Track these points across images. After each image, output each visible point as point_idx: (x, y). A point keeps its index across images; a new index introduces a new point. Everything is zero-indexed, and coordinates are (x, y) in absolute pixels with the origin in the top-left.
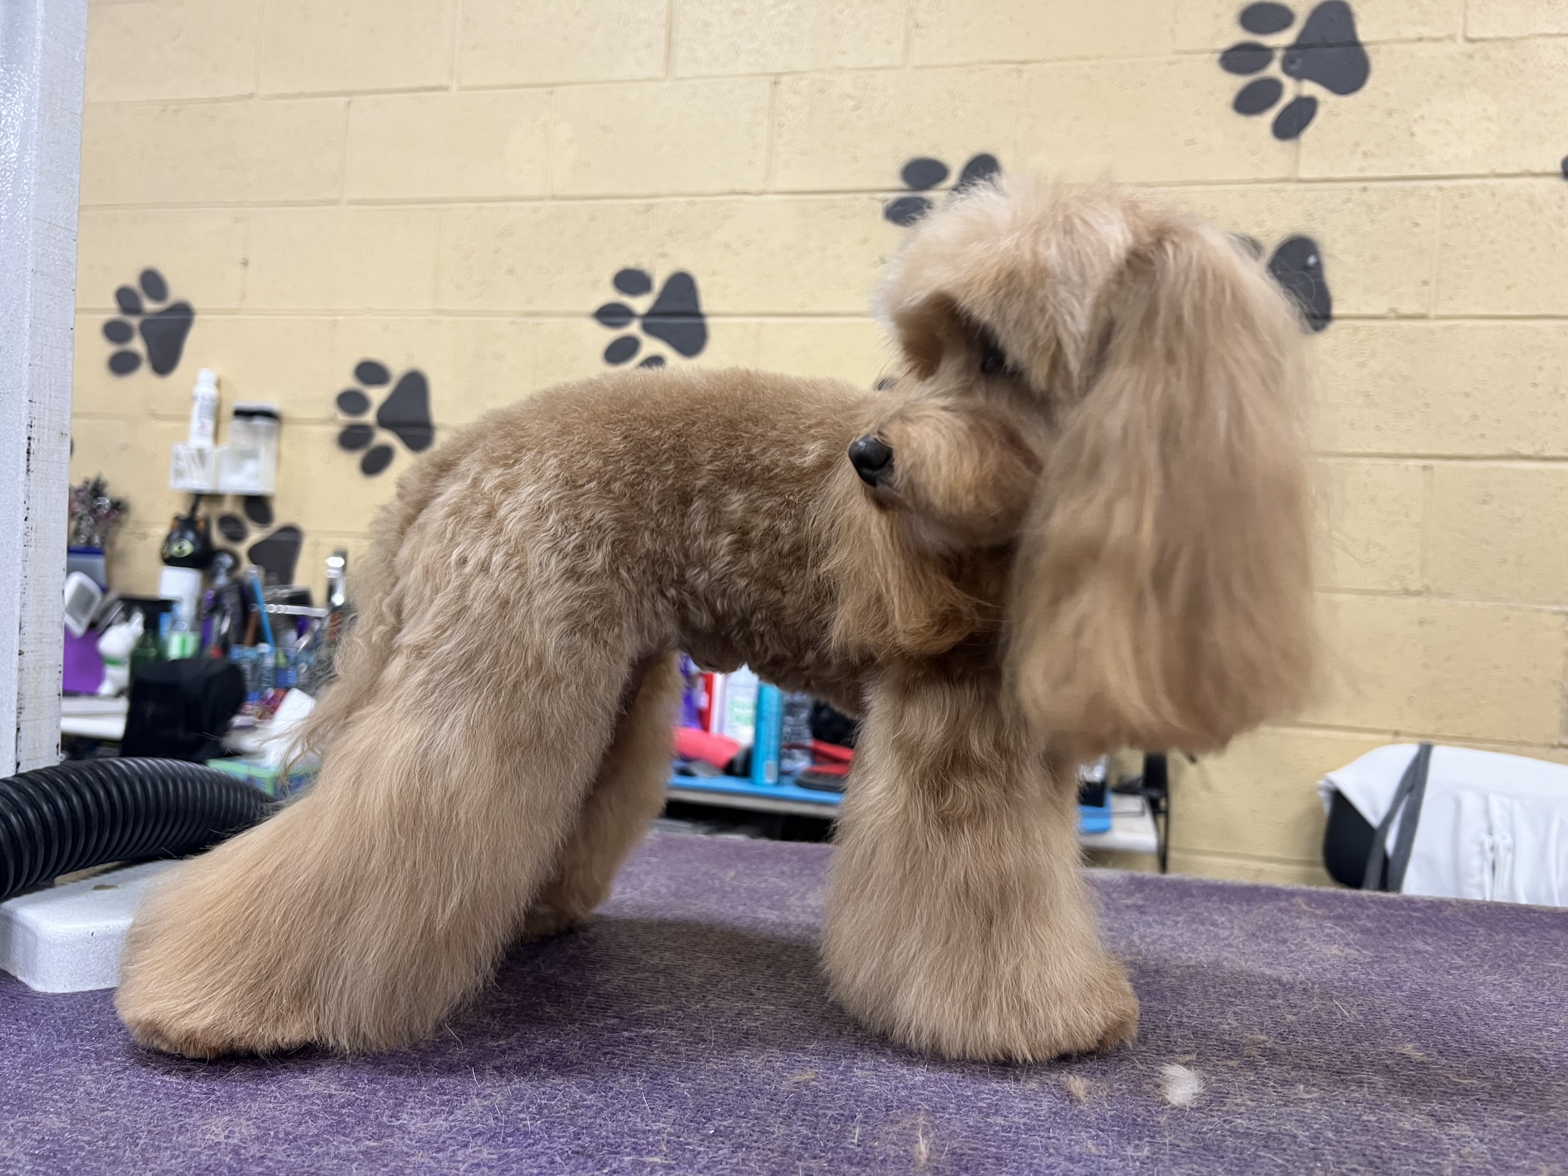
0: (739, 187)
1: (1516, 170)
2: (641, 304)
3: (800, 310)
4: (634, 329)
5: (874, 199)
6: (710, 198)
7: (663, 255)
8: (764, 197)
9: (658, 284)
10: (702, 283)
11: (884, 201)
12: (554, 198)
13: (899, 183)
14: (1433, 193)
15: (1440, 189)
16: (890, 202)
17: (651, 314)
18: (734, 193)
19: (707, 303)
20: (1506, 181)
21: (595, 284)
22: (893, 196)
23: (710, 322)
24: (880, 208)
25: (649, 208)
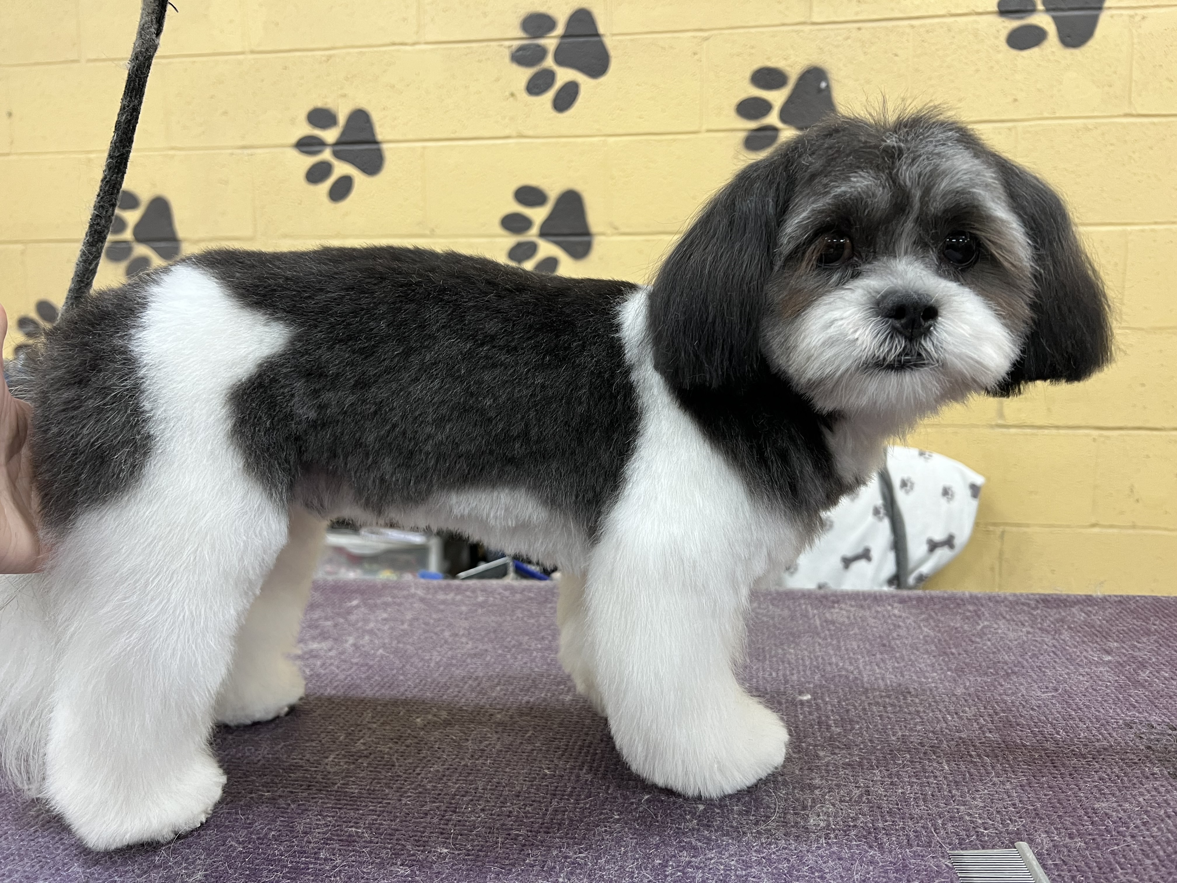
0: (397, 40)
1: (965, 11)
2: (330, 135)
3: (453, 136)
4: (327, 155)
5: (501, 45)
6: (375, 49)
7: (344, 96)
8: (418, 47)
9: (342, 119)
10: (376, 117)
11: (510, 47)
12: (252, 52)
13: (521, 34)
14: (908, 30)
15: (912, 27)
16: (514, 48)
17: (338, 143)
18: (394, 44)
19: (381, 132)
20: (958, 19)
21: (293, 121)
22: (517, 44)
23: (385, 147)
24: (506, 54)
25: (329, 57)
